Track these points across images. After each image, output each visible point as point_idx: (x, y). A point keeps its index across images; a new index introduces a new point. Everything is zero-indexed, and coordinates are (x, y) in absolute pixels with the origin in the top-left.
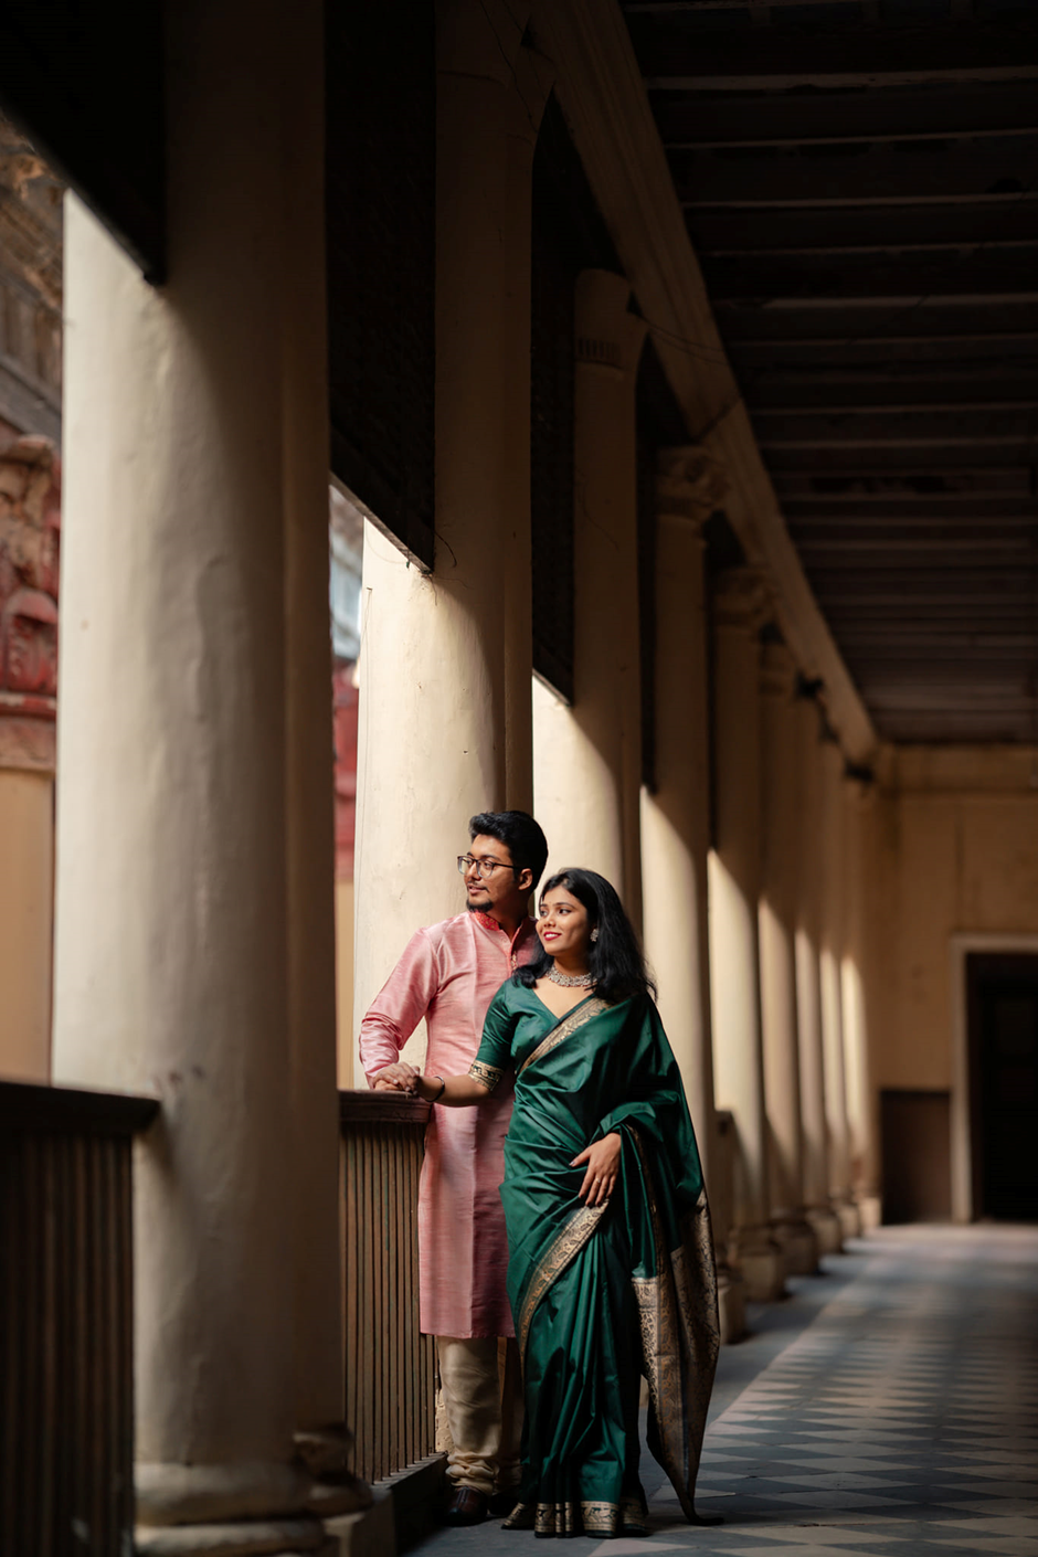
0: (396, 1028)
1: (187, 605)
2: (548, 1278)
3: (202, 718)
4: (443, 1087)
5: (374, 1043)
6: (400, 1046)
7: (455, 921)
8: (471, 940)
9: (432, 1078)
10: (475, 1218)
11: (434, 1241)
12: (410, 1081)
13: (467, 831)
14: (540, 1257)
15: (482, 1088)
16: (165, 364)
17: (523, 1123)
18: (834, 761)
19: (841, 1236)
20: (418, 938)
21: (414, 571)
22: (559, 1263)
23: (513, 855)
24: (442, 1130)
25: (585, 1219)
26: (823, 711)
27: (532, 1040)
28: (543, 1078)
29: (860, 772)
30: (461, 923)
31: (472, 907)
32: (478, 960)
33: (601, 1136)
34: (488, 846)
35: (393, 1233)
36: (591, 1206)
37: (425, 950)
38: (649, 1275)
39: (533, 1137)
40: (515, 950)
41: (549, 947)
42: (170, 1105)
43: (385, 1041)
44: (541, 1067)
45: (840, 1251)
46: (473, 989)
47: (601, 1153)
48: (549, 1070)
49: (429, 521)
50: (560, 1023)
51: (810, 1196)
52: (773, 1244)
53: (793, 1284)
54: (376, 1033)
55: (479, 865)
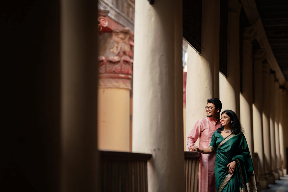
0: (194, 139)
1: (157, 64)
2: (222, 188)
3: (159, 84)
4: (203, 150)
5: (190, 142)
6: (195, 142)
7: (205, 119)
8: (208, 122)
9: (201, 149)
10: (208, 174)
11: (201, 179)
12: (197, 149)
13: (206, 102)
14: (221, 184)
15: (211, 151)
16: (153, 19)
17: (218, 158)
18: (277, 85)
19: (279, 177)
20: (198, 122)
21: (197, 53)
22: (224, 185)
23: (215, 106)
24: (202, 158)
25: (229, 176)
26: (275, 76)
27: (219, 142)
28: (221, 149)
29: (282, 87)
30: (206, 119)
31: (208, 116)
32: (209, 126)
33: (232, 161)
34: (211, 105)
35: (194, 177)
36: (230, 174)
37: (199, 125)
38: (242, 188)
39: (219, 160)
40: (216, 124)
41: (223, 125)
42: (154, 155)
43: (192, 141)
44: (221, 147)
45: (279, 179)
46: (208, 132)
47: (232, 164)
48: (222, 148)
49: (200, 44)
50: (225, 139)
51: (273, 169)
52: (266, 178)
53: (270, 186)
54: (190, 140)
55: (209, 108)
